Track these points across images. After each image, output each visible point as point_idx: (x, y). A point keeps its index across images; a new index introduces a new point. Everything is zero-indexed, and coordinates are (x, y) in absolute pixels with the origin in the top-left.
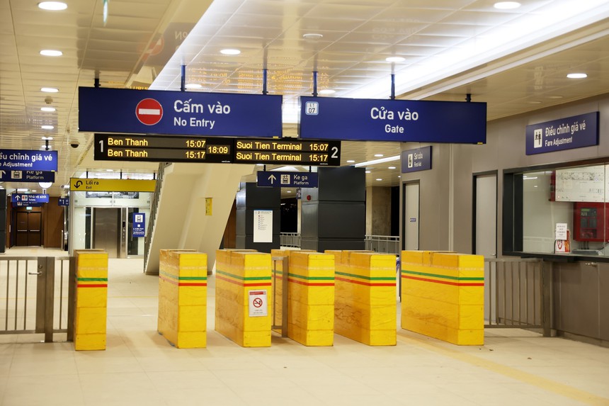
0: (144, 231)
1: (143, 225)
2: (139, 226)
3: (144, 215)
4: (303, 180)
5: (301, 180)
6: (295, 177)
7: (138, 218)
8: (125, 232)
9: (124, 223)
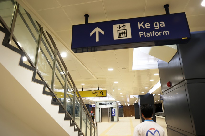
0: (115, 114)
1: (115, 112)
2: (113, 113)
3: (115, 109)
4: (157, 27)
5: (152, 28)
6: (140, 25)
7: (113, 110)
8: (110, 115)
9: (109, 112)
